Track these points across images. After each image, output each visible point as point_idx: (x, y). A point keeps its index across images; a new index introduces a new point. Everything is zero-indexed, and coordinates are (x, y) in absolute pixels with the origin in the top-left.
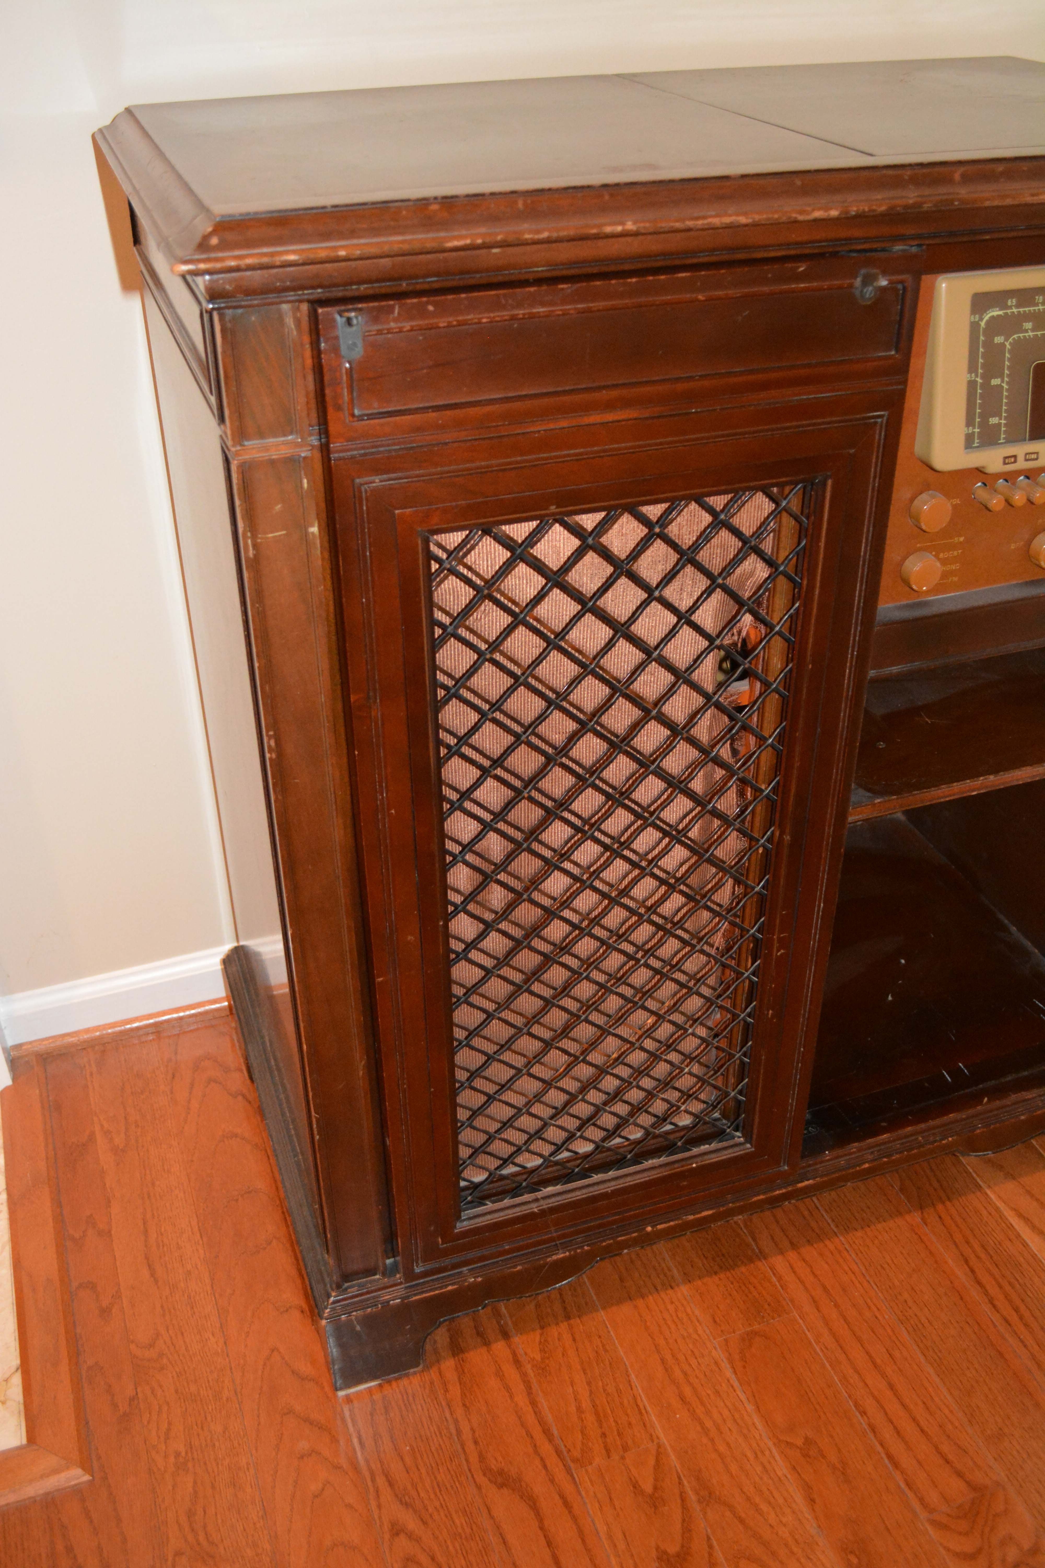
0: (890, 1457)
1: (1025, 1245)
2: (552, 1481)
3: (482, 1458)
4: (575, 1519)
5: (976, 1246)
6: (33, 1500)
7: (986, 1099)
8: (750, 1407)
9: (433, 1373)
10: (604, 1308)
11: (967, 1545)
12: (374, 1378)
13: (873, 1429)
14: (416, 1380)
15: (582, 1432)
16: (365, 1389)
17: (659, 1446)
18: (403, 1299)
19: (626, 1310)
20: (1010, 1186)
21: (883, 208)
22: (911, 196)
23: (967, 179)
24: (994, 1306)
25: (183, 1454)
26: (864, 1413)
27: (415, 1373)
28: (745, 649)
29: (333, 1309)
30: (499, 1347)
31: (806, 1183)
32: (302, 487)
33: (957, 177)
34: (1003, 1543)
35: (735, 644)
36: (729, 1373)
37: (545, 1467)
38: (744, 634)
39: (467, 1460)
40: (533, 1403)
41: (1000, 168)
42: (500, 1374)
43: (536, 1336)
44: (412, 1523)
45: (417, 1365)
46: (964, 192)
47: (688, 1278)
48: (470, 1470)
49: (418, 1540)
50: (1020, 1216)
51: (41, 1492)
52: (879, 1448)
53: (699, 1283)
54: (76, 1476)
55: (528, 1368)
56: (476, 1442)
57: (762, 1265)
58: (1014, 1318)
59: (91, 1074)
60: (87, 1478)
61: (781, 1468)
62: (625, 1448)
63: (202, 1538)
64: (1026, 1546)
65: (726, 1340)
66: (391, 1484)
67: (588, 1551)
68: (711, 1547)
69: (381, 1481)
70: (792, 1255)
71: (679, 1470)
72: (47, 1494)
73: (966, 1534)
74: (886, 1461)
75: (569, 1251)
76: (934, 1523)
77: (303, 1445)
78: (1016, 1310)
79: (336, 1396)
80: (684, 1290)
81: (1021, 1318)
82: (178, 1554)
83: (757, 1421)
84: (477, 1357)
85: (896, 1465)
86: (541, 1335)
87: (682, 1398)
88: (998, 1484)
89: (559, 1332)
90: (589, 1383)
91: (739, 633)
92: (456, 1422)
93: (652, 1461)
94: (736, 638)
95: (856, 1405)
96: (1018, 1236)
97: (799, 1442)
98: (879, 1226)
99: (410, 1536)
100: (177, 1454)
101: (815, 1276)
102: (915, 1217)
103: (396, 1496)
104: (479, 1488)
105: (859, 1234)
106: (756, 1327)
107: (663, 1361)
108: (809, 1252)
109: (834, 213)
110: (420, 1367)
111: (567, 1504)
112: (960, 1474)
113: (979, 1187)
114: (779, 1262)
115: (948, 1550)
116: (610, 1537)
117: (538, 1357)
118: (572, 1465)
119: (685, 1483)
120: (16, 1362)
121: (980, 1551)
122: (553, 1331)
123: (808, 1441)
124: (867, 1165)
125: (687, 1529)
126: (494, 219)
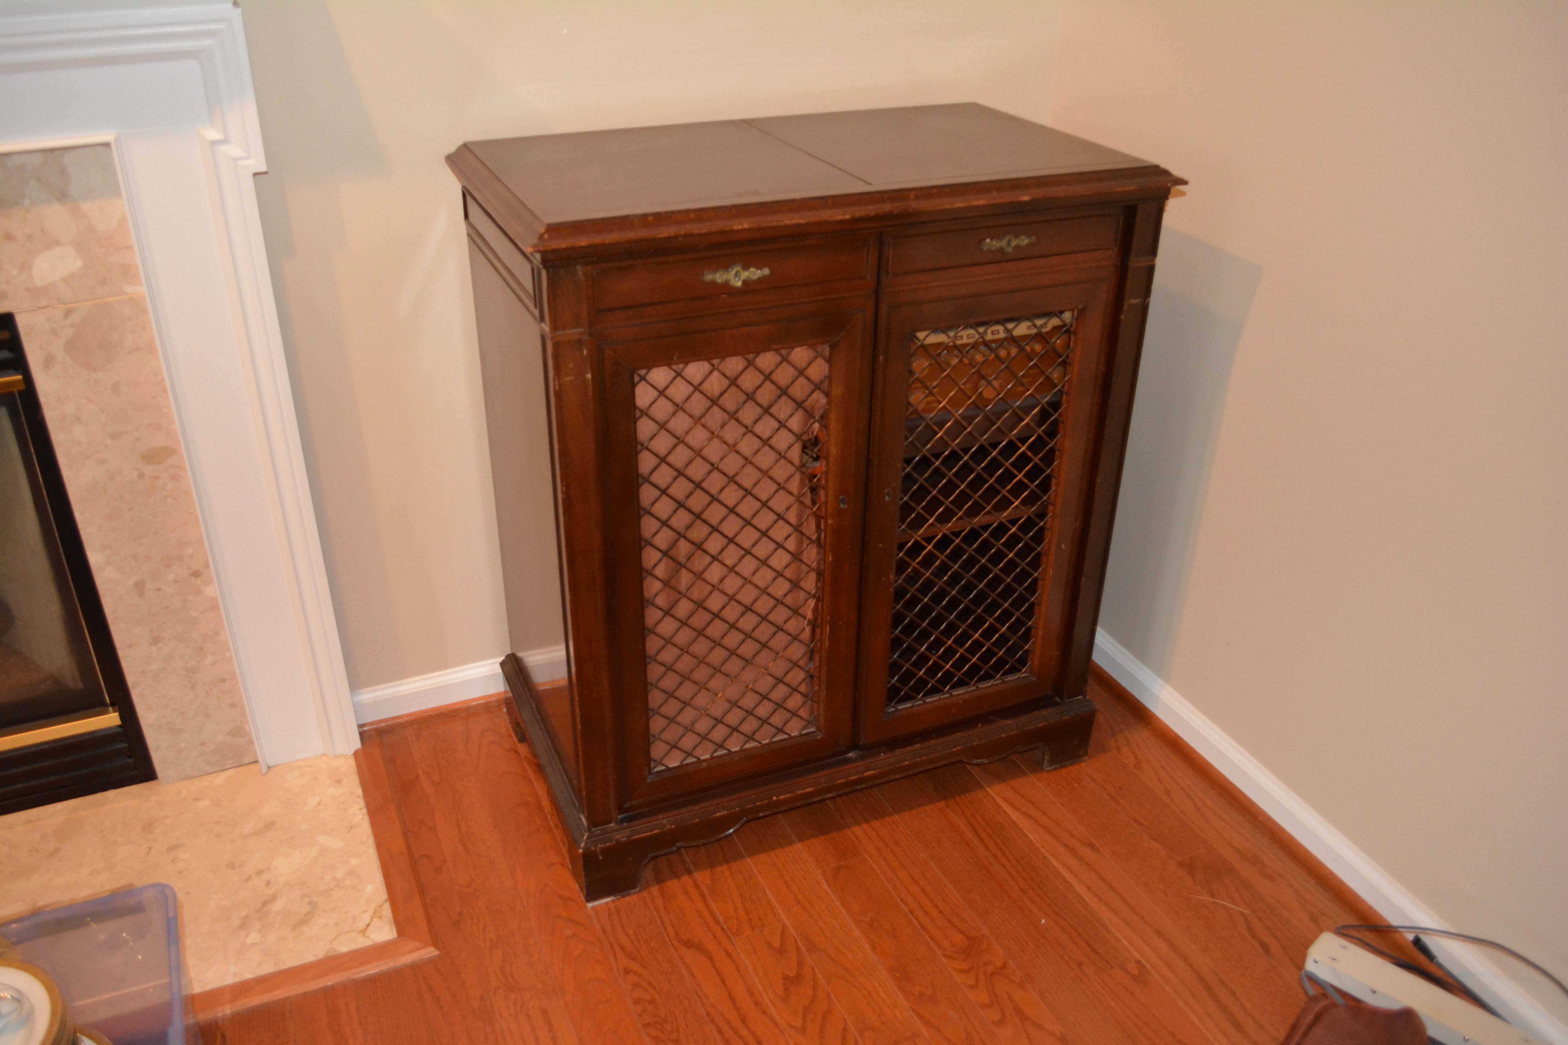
0: (921, 925)
1: (1009, 816)
2: (720, 944)
3: (677, 934)
4: (733, 962)
5: (978, 818)
6: (405, 967)
7: (980, 725)
8: (838, 903)
9: (645, 894)
10: (749, 856)
11: (964, 966)
12: (609, 895)
13: (912, 912)
14: (635, 897)
15: (737, 919)
16: (604, 903)
17: (783, 924)
18: (628, 837)
19: (763, 857)
20: (1002, 786)
21: (873, 213)
22: (887, 207)
23: (917, 198)
24: (987, 847)
25: (495, 939)
26: (906, 904)
27: (634, 893)
28: (816, 441)
29: (586, 843)
30: (686, 879)
31: (870, 772)
32: (583, 354)
33: (912, 196)
34: (985, 964)
35: (810, 440)
36: (826, 886)
37: (715, 937)
38: (815, 434)
39: (668, 936)
40: (708, 906)
41: (934, 191)
42: (686, 893)
43: (708, 872)
44: (635, 967)
45: (635, 888)
46: (914, 205)
47: (801, 839)
48: (670, 940)
49: (641, 976)
50: (1006, 801)
51: (409, 961)
52: (914, 921)
53: (808, 841)
54: (430, 952)
55: (704, 889)
56: (673, 926)
57: (848, 832)
58: (999, 854)
59: (413, 742)
60: (437, 953)
61: (857, 932)
62: (763, 926)
63: (510, 980)
64: (998, 964)
65: (824, 871)
66: (623, 949)
67: (742, 976)
68: (814, 972)
69: (617, 949)
70: (865, 826)
71: (795, 936)
72: (413, 962)
73: (964, 961)
74: (919, 927)
75: (727, 810)
76: (946, 956)
77: (568, 932)
78: (1001, 850)
79: (586, 907)
80: (799, 846)
81: (1003, 853)
82: (497, 988)
83: (843, 911)
84: (673, 885)
85: (924, 929)
86: (711, 871)
87: (798, 901)
88: (984, 936)
89: (722, 870)
90: (741, 895)
91: (813, 433)
92: (660, 917)
93: (779, 932)
94: (811, 436)
95: (902, 900)
96: (1005, 812)
97: (868, 920)
98: (919, 809)
99: (636, 973)
100: (491, 940)
101: (879, 836)
102: (943, 804)
103: (626, 954)
104: (676, 949)
105: (907, 813)
106: (843, 863)
107: (786, 882)
108: (876, 824)
109: (848, 217)
110: (637, 889)
111: (729, 954)
112: (961, 932)
113: (982, 787)
114: (857, 830)
115: (953, 968)
116: (755, 969)
117: (709, 882)
118: (731, 936)
119: (799, 942)
120: (385, 896)
121: (971, 968)
122: (719, 869)
123: (872, 919)
124: (906, 763)
125: (800, 964)
126: (679, 223)
